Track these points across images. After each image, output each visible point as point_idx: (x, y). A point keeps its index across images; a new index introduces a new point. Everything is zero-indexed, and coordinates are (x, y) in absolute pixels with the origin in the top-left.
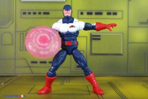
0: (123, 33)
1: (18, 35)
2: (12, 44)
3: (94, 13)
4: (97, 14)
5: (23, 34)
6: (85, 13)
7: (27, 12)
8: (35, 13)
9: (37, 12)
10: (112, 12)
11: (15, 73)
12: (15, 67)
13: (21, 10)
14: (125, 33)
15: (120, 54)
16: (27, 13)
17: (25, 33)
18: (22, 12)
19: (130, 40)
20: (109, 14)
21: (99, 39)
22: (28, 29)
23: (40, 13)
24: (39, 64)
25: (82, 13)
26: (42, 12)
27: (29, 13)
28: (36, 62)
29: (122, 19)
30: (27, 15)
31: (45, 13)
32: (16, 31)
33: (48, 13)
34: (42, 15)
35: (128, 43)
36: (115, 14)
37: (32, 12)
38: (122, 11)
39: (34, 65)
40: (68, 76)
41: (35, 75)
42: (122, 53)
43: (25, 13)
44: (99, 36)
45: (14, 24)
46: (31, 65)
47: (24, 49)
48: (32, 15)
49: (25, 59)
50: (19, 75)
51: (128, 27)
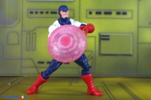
0: (133, 34)
1: (25, 34)
2: (18, 44)
3: (103, 12)
4: (106, 13)
5: (30, 33)
6: (94, 13)
7: (34, 11)
8: (42, 13)
9: (44, 11)
11: (21, 74)
12: (22, 67)
13: (28, 10)
14: (135, 33)
15: (130, 55)
16: (34, 13)
17: (31, 33)
18: (29, 11)
20: (118, 13)
21: (108, 39)
22: (35, 29)
23: (47, 13)
25: (90, 13)
26: (49, 11)
27: (37, 13)
28: (43, 63)
29: (132, 18)
30: (34, 15)
31: (52, 13)
32: (22, 31)
34: (50, 15)
35: (138, 43)
36: (125, 13)
37: (39, 11)
38: (132, 11)
40: (75, 77)
42: (131, 53)
43: (31, 13)
44: (108, 36)
45: (20, 23)
46: (38, 65)
47: (31, 49)
49: (32, 59)
50: (26, 76)
51: (138, 27)
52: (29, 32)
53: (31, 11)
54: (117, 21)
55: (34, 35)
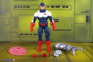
0: (71, 18)
1: (12, 19)
2: (9, 24)
3: (55, 6)
4: (57, 7)
6: (50, 7)
7: (17, 6)
8: (21, 7)
9: (23, 6)
10: (65, 6)
11: (11, 40)
12: (11, 37)
14: (73, 18)
16: (17, 7)
17: (16, 18)
18: (15, 6)
19: (76, 22)
20: (64, 7)
21: (58, 21)
22: (18, 16)
24: (24, 35)
25: (48, 7)
26: (26, 6)
27: (18, 7)
28: (23, 34)
29: (71, 10)
30: (17, 8)
31: (27, 7)
32: (11, 17)
33: (29, 7)
35: (74, 23)
36: (67, 7)
37: (20, 6)
39: (22, 36)
41: (22, 41)
42: (71, 29)
43: (16, 7)
45: (10, 13)
46: (20, 36)
47: (16, 27)
48: (20, 8)
49: (17, 33)
50: (14, 41)
51: (75, 14)
52: (14, 18)
53: (16, 6)
54: (63, 11)
55: (17, 19)
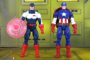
0: (81, 23)
10: (74, 10)
11: (18, 46)
12: (18, 42)
19: (85, 26)
28: (31, 39)
38: (80, 9)
40: (49, 48)
42: (80, 34)
43: (24, 11)
51: (84, 19)
